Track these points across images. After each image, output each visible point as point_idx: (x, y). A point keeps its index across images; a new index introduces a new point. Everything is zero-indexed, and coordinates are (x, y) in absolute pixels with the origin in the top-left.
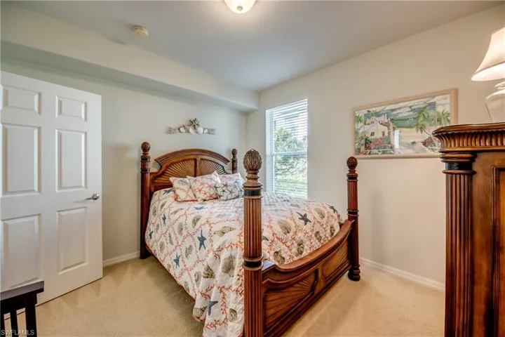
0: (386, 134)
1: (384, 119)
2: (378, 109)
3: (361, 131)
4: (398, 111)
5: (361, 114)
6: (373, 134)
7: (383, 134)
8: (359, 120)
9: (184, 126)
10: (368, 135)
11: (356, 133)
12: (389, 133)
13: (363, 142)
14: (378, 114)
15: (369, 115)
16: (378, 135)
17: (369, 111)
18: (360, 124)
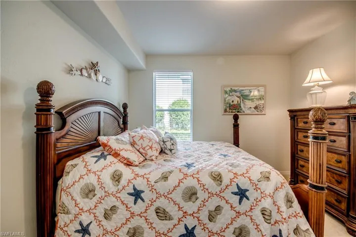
0: (239, 102)
1: (238, 94)
2: (236, 88)
3: (227, 99)
4: (245, 91)
5: (228, 89)
6: (233, 102)
7: (238, 102)
8: (226, 92)
9: (86, 69)
10: (231, 102)
11: (225, 101)
12: (240, 102)
13: (228, 105)
14: (235, 91)
15: (231, 91)
16: (235, 103)
17: (231, 89)
18: (227, 95)
